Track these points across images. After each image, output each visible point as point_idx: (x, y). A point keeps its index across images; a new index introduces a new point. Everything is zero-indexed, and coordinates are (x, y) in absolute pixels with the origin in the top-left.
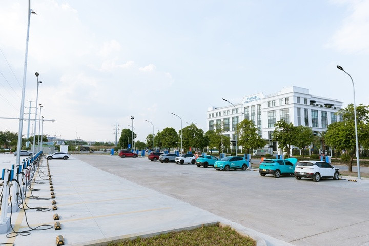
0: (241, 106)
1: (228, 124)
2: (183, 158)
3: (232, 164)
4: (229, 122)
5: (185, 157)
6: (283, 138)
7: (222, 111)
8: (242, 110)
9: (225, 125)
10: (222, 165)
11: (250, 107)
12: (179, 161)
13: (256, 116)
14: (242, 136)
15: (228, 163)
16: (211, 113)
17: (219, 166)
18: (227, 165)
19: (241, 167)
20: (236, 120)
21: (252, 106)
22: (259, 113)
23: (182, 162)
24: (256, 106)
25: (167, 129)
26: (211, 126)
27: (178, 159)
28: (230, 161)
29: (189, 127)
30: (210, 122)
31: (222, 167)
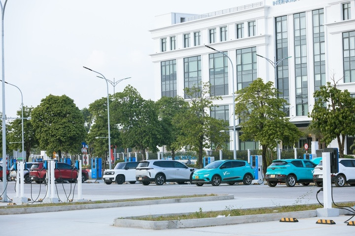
0: (262, 13)
1: (224, 72)
2: (122, 171)
3: (225, 173)
4: (225, 67)
5: (126, 169)
6: (329, 123)
7: (203, 28)
8: (265, 28)
9: (213, 72)
10: (206, 176)
11: (290, 19)
12: (114, 176)
13: (309, 47)
14: (252, 117)
15: (218, 171)
16: (167, 33)
17: (201, 178)
18: (216, 176)
19: (242, 178)
20: (247, 58)
21: (299, 15)
22: (319, 39)
23: (121, 179)
24: (309, 15)
25: (50, 101)
26: (168, 78)
27: (110, 174)
28: (221, 168)
29: (120, 95)
30: (163, 64)
31: (208, 179)
